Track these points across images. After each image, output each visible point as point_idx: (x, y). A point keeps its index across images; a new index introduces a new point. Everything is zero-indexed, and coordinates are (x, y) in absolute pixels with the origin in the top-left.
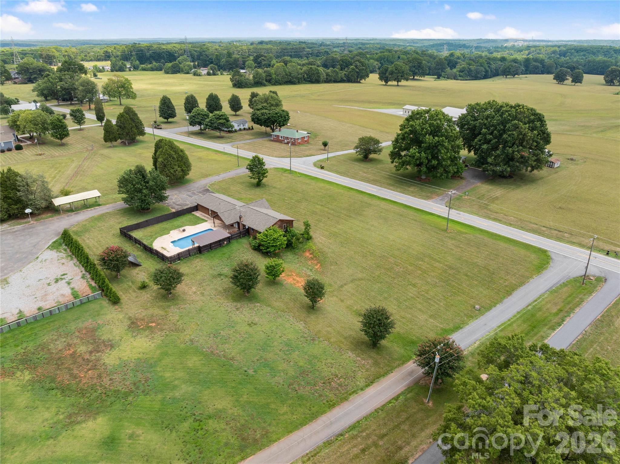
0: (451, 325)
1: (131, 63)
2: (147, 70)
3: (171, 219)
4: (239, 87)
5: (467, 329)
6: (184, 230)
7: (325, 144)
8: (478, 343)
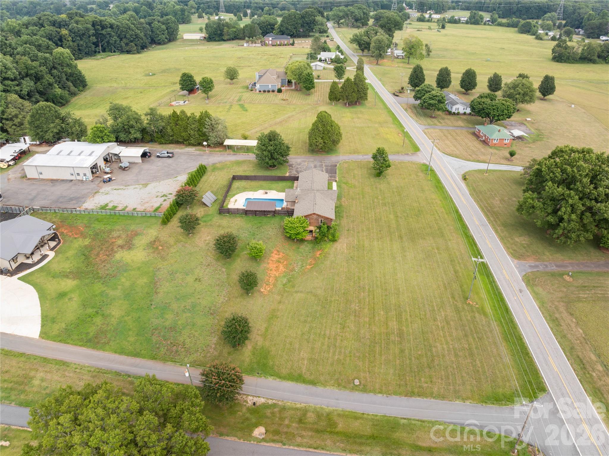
0: (312, 377)
1: (491, 16)
2: (503, 26)
3: (273, 180)
4: (558, 61)
5: (319, 389)
6: (266, 193)
7: (512, 154)
8: (303, 405)
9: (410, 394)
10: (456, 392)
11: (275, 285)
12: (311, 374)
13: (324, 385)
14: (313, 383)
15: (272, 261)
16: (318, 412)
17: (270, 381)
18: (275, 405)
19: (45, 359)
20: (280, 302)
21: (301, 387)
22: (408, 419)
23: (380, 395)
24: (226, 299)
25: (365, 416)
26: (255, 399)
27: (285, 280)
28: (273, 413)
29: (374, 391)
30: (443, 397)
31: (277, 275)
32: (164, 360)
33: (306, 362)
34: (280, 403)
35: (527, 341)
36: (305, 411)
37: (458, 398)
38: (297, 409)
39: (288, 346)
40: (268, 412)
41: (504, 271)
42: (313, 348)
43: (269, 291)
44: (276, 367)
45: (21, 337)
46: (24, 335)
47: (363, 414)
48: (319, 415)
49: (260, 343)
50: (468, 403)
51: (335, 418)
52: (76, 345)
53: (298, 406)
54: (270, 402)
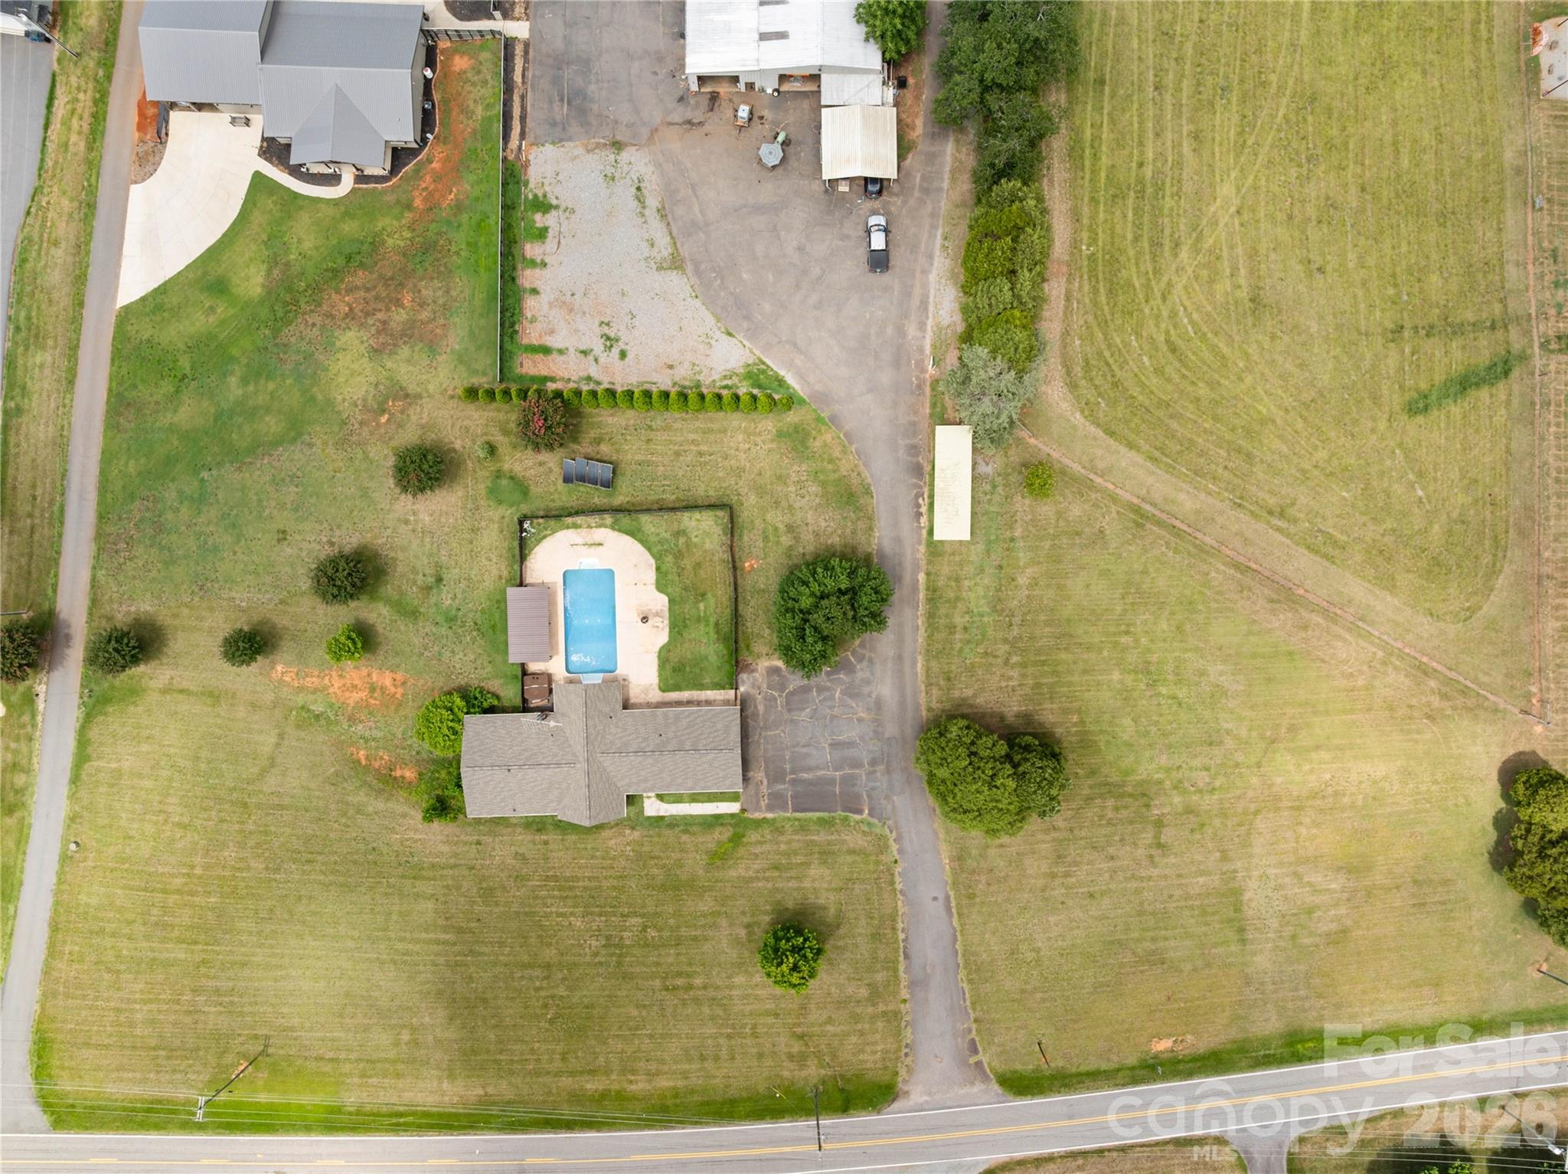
0: (84, 777)
5: (64, 790)
8: (36, 766)
9: (55, 927)
10: (55, 995)
11: (301, 689)
12: (90, 775)
13: (73, 797)
14: (75, 779)
15: (369, 675)
16: (26, 788)
17: (73, 715)
18: (34, 726)
19: (77, 346)
20: (253, 705)
21: (66, 760)
22: (15, 917)
23: (55, 880)
24: (244, 604)
25: (20, 857)
26: (42, 696)
27: (318, 708)
28: (24, 726)
29: (61, 874)
30: (47, 971)
31: (331, 690)
32: (100, 536)
33: (114, 765)
34: (38, 733)
35: (153, 1137)
36: (27, 771)
37: (44, 994)
38: (30, 759)
39: (145, 733)
40: (26, 718)
41: (342, 1163)
42: (140, 776)
43: (281, 681)
44: (101, 718)
45: (117, 277)
46: (121, 280)
47: (24, 853)
48: (20, 791)
49: (153, 684)
50: (37, 1007)
51: (18, 814)
52: (111, 380)
53: (35, 760)
54: (39, 718)
